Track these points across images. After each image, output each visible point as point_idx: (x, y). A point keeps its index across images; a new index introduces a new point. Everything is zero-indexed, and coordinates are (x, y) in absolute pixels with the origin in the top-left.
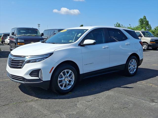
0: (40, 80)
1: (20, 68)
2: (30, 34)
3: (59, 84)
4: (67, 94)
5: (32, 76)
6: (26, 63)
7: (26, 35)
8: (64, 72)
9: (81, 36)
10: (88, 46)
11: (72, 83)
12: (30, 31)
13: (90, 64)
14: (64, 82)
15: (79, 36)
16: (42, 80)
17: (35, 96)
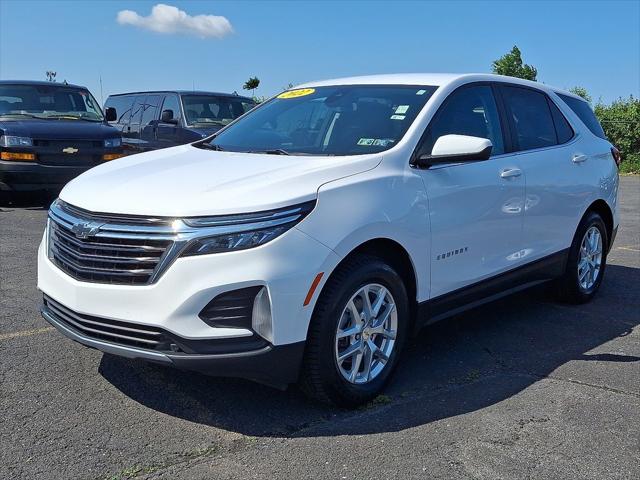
0: (256, 340)
1: (142, 280)
2: (53, 113)
3: (338, 359)
4: (370, 405)
5: (214, 324)
6: (182, 256)
7: (36, 115)
8: (358, 297)
9: (411, 117)
10: (447, 168)
11: (389, 348)
12: (47, 100)
13: (457, 252)
14: (357, 345)
15: (403, 118)
16: (269, 344)
17: (213, 418)
